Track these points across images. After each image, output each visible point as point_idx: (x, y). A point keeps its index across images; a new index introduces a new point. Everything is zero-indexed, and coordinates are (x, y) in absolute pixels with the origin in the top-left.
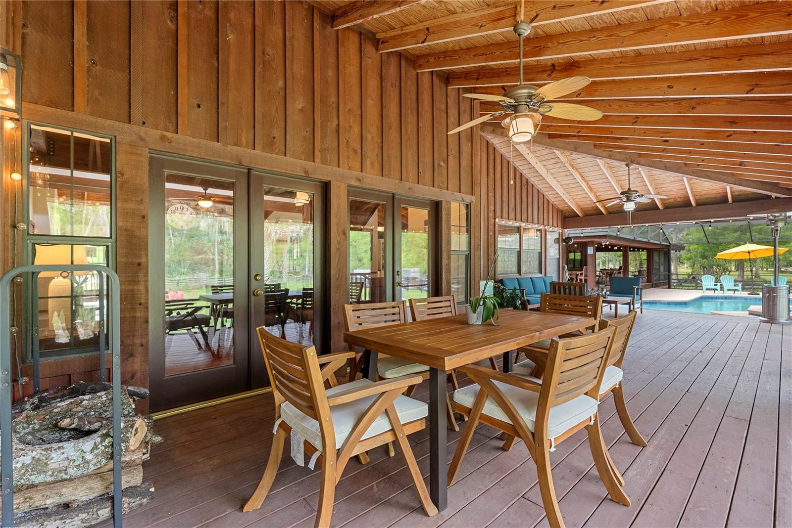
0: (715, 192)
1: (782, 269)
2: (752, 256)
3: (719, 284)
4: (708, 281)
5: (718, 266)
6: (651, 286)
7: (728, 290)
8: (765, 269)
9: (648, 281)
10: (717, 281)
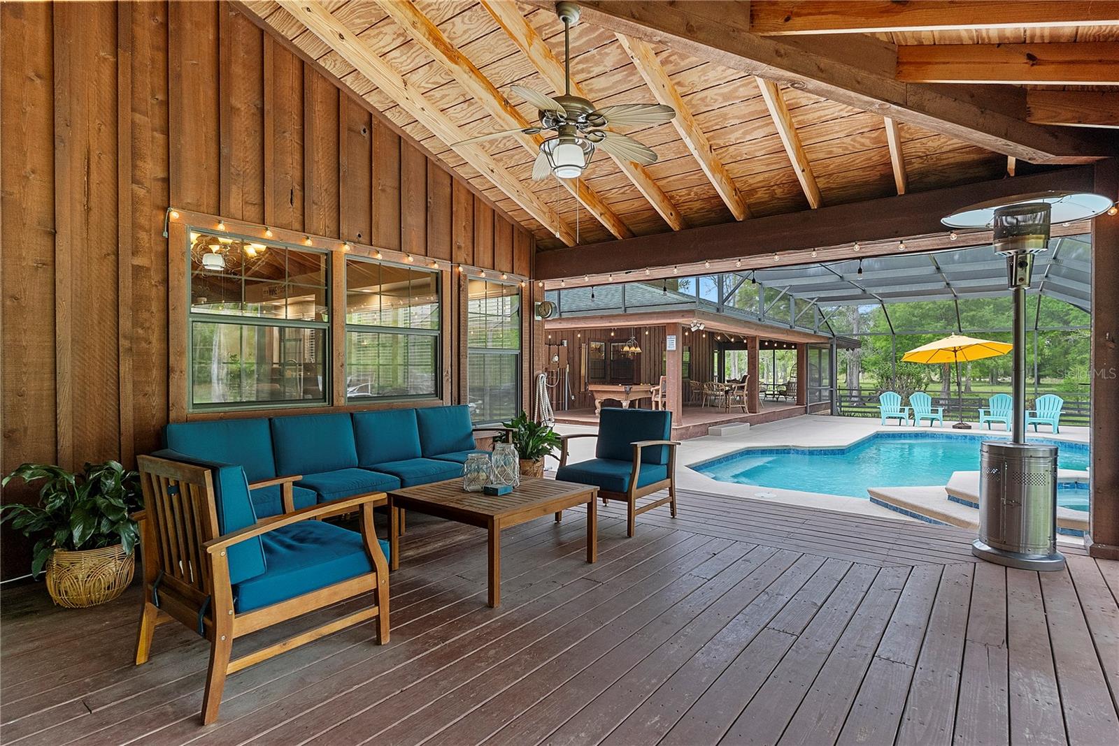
0: (860, 161)
1: (999, 380)
2: (961, 358)
3: (907, 408)
4: (890, 403)
5: (909, 375)
6: (803, 410)
7: (922, 419)
8: (978, 380)
9: (799, 402)
10: (906, 402)
